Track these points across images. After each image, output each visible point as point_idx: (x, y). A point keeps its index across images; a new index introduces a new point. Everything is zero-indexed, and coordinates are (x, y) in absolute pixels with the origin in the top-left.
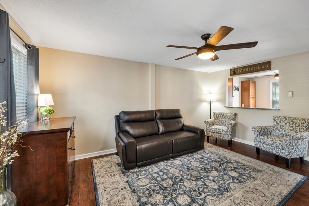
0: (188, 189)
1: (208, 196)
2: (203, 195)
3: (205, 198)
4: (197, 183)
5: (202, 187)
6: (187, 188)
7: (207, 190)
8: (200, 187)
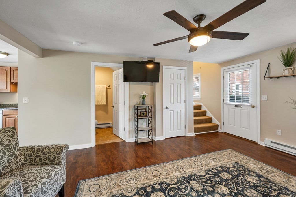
0: (224, 183)
1: (203, 175)
2: (208, 176)
3: (206, 175)
4: (213, 189)
5: (208, 183)
6: (224, 185)
7: (203, 180)
8: (210, 183)
